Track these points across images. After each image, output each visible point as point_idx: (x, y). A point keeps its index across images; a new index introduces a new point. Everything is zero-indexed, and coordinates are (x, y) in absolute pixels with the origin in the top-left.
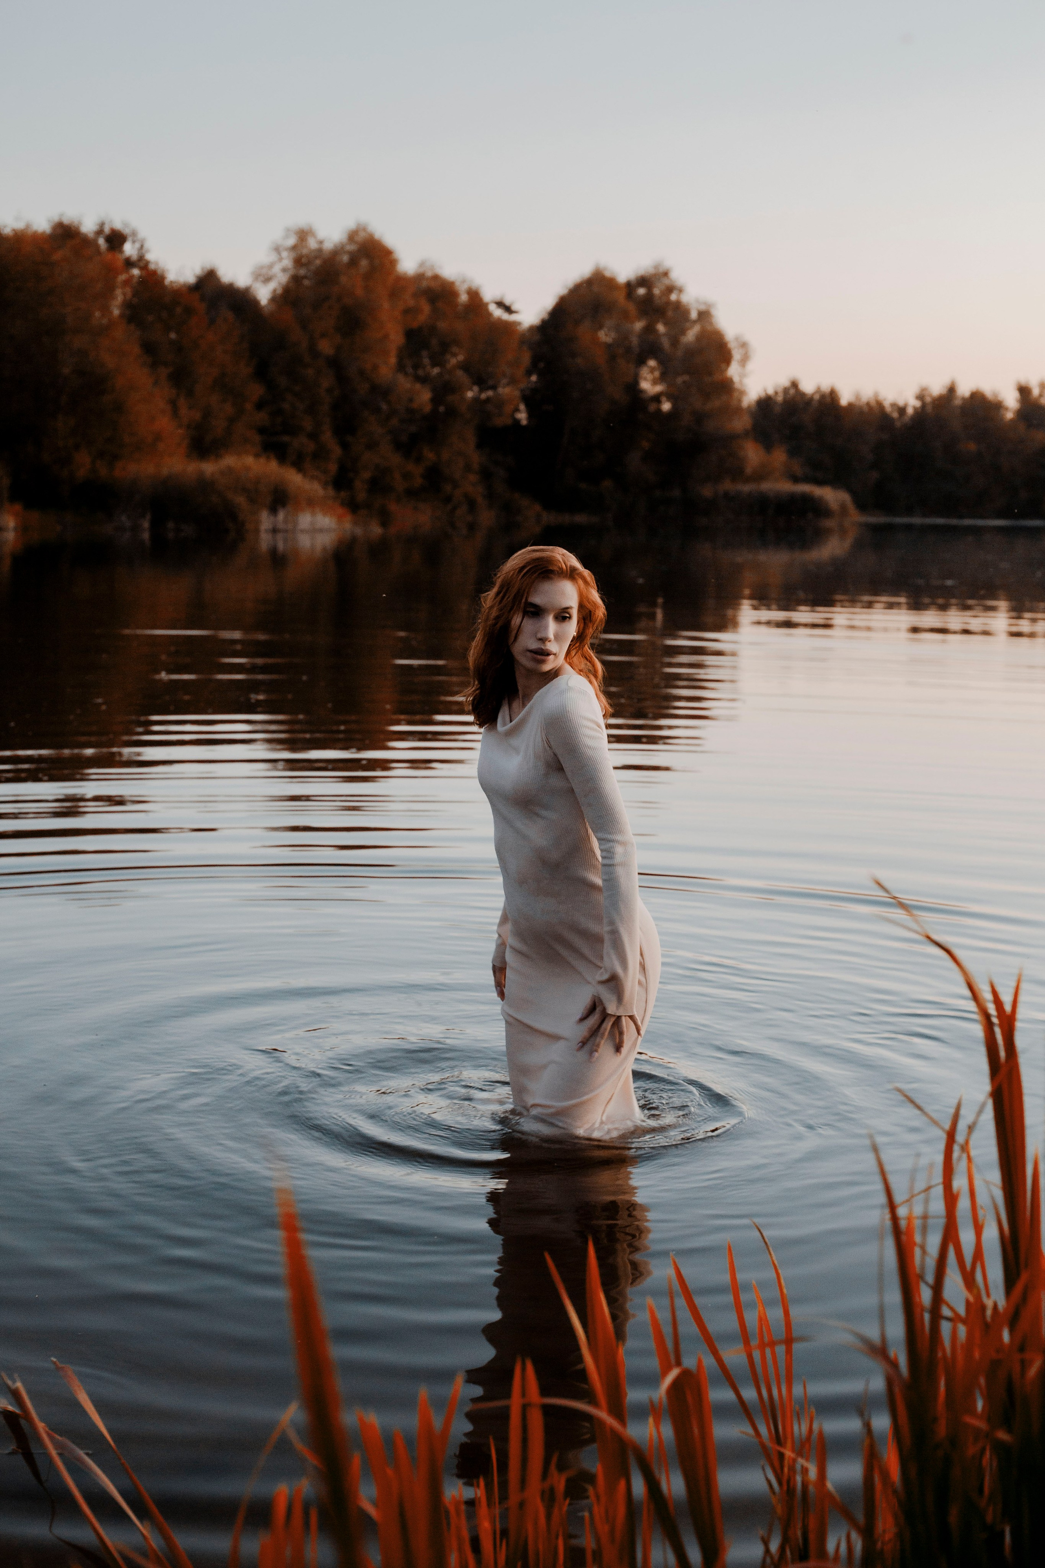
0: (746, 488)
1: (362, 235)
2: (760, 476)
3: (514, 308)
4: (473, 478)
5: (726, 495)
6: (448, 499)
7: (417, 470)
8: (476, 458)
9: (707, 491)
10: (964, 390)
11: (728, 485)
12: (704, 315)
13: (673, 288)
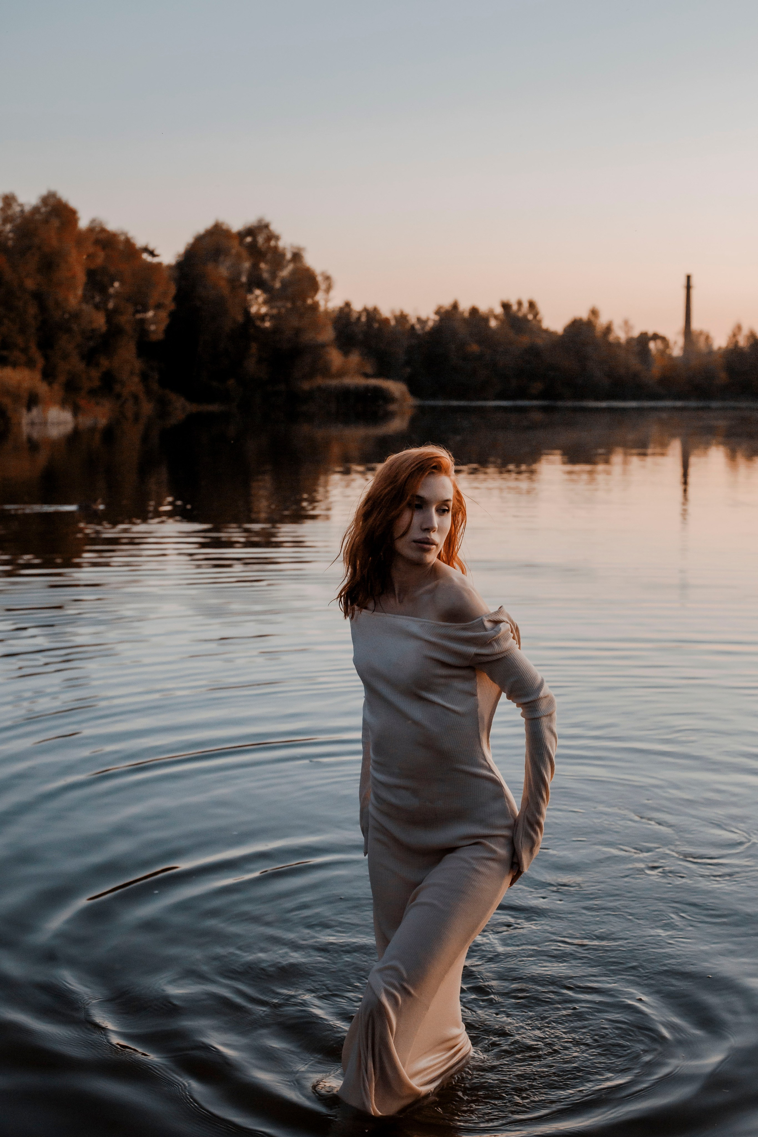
0: (334, 382)
1: (51, 201)
2: (341, 373)
3: (156, 252)
4: (136, 379)
5: (319, 388)
6: (119, 396)
7: (95, 374)
8: (138, 365)
9: (306, 386)
10: (465, 307)
11: (320, 381)
12: (297, 256)
13: (272, 237)
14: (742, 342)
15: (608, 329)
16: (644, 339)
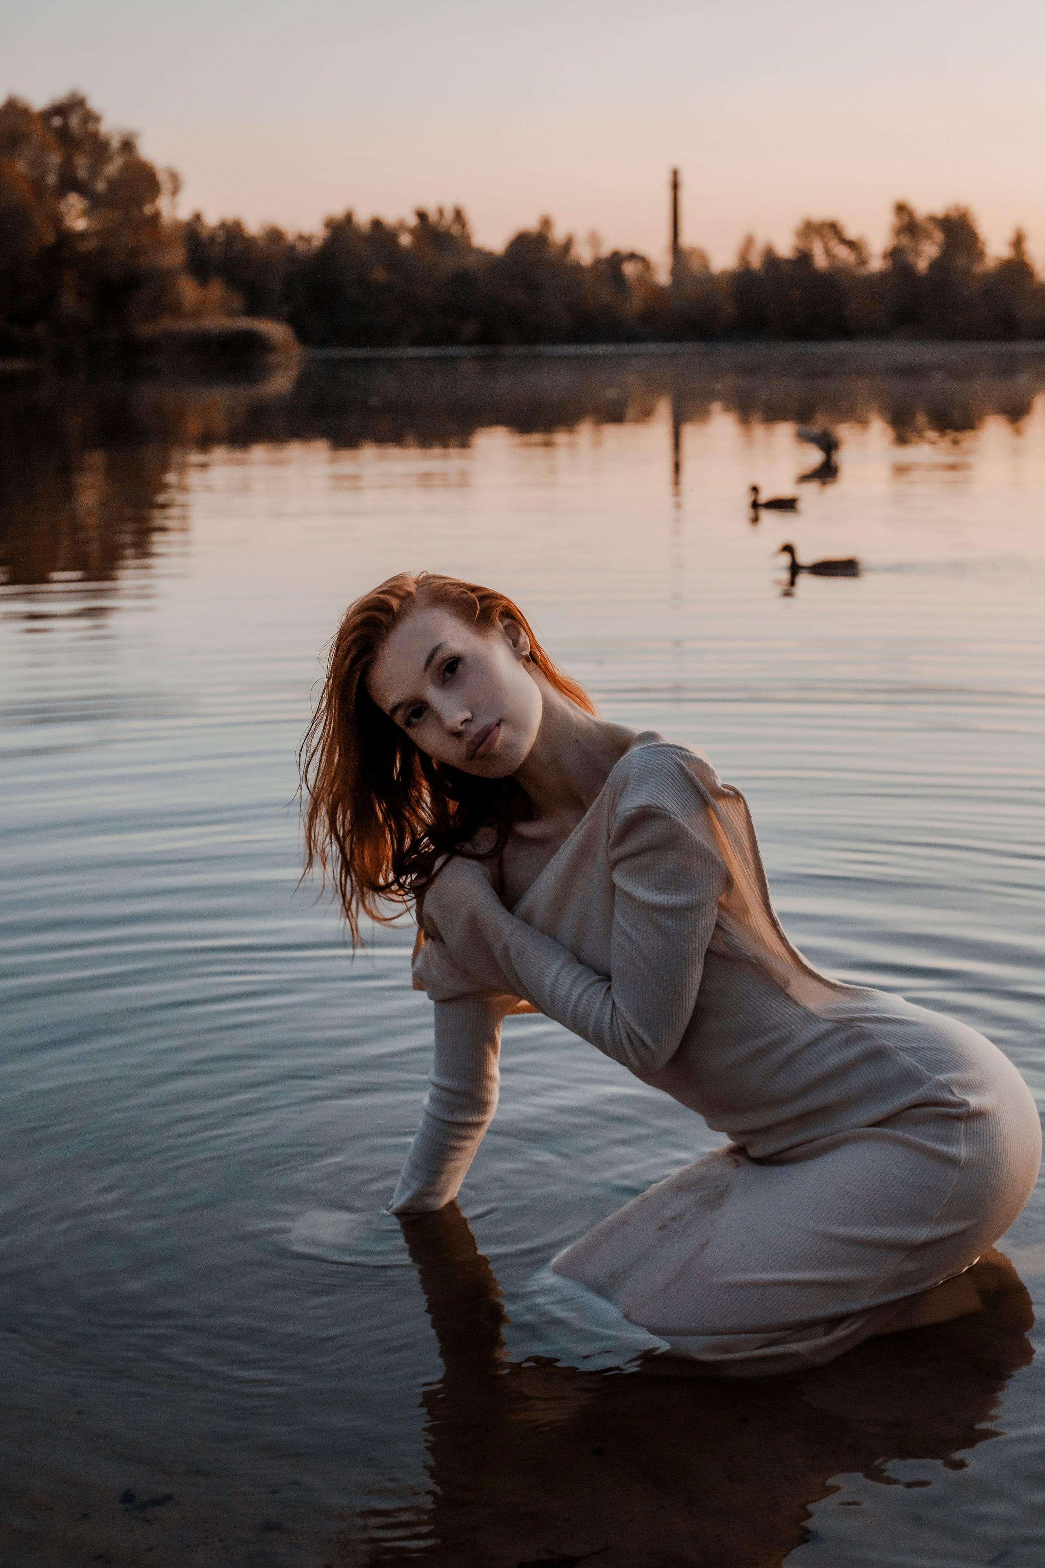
2: (197, 312)
10: (362, 218)
11: (168, 324)
12: (128, 146)
13: (91, 118)
14: (756, 262)
15: (568, 245)
16: (616, 259)
